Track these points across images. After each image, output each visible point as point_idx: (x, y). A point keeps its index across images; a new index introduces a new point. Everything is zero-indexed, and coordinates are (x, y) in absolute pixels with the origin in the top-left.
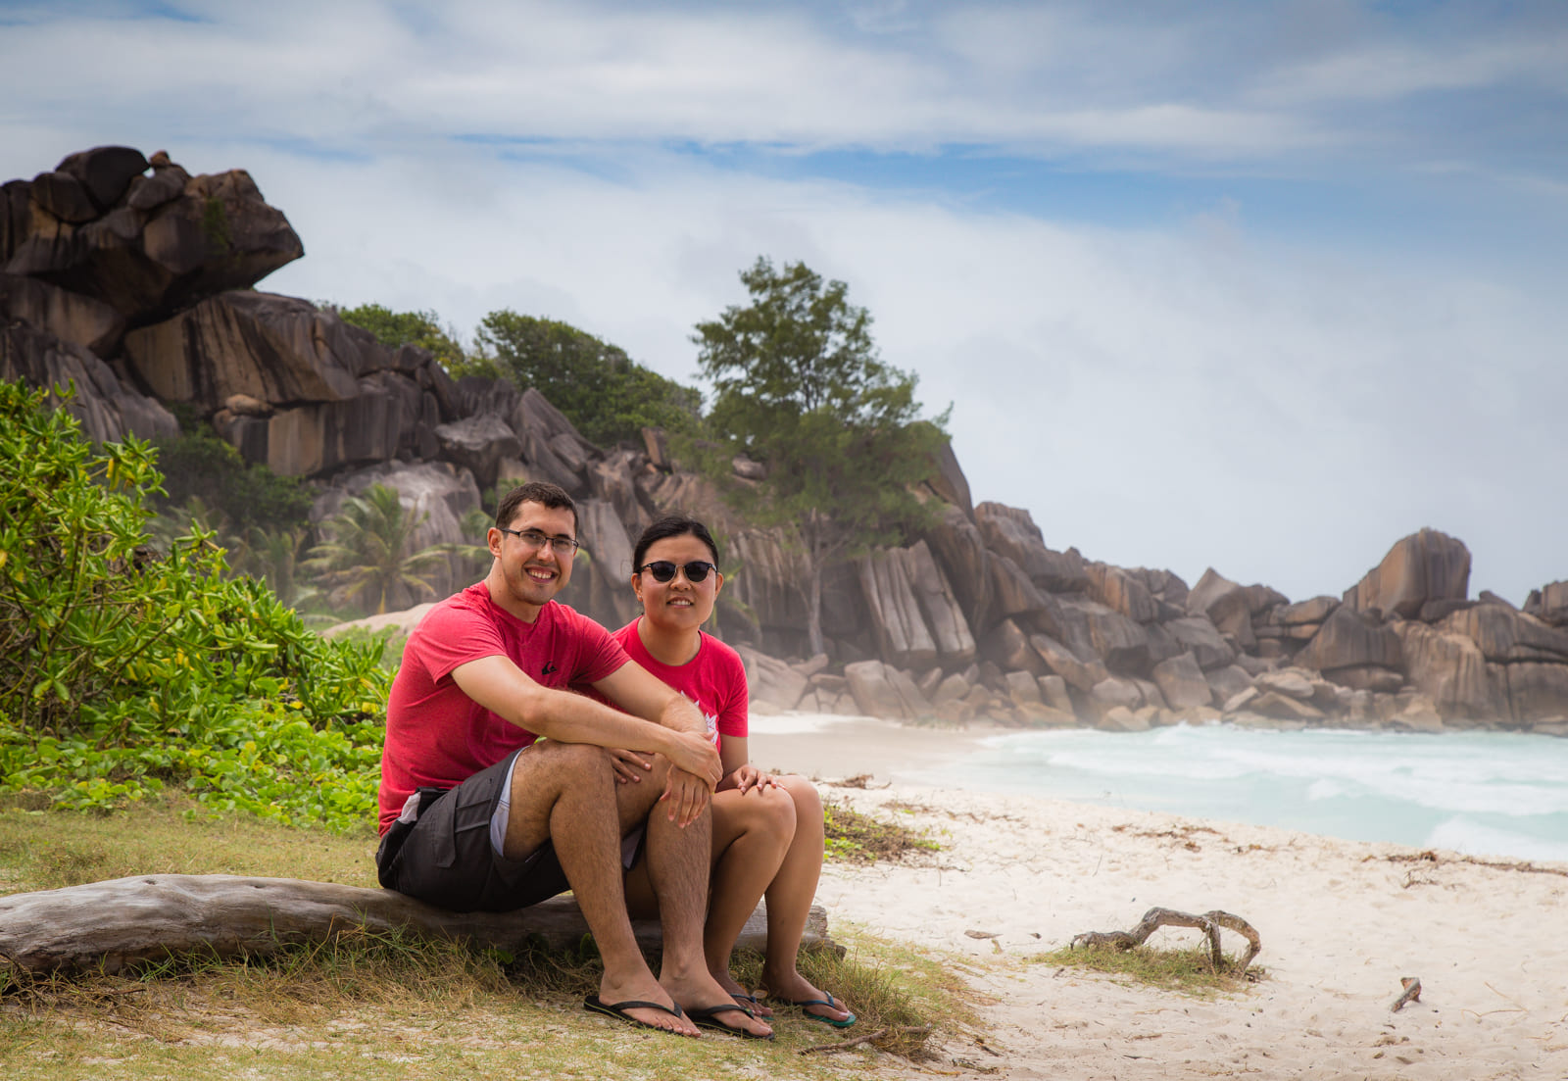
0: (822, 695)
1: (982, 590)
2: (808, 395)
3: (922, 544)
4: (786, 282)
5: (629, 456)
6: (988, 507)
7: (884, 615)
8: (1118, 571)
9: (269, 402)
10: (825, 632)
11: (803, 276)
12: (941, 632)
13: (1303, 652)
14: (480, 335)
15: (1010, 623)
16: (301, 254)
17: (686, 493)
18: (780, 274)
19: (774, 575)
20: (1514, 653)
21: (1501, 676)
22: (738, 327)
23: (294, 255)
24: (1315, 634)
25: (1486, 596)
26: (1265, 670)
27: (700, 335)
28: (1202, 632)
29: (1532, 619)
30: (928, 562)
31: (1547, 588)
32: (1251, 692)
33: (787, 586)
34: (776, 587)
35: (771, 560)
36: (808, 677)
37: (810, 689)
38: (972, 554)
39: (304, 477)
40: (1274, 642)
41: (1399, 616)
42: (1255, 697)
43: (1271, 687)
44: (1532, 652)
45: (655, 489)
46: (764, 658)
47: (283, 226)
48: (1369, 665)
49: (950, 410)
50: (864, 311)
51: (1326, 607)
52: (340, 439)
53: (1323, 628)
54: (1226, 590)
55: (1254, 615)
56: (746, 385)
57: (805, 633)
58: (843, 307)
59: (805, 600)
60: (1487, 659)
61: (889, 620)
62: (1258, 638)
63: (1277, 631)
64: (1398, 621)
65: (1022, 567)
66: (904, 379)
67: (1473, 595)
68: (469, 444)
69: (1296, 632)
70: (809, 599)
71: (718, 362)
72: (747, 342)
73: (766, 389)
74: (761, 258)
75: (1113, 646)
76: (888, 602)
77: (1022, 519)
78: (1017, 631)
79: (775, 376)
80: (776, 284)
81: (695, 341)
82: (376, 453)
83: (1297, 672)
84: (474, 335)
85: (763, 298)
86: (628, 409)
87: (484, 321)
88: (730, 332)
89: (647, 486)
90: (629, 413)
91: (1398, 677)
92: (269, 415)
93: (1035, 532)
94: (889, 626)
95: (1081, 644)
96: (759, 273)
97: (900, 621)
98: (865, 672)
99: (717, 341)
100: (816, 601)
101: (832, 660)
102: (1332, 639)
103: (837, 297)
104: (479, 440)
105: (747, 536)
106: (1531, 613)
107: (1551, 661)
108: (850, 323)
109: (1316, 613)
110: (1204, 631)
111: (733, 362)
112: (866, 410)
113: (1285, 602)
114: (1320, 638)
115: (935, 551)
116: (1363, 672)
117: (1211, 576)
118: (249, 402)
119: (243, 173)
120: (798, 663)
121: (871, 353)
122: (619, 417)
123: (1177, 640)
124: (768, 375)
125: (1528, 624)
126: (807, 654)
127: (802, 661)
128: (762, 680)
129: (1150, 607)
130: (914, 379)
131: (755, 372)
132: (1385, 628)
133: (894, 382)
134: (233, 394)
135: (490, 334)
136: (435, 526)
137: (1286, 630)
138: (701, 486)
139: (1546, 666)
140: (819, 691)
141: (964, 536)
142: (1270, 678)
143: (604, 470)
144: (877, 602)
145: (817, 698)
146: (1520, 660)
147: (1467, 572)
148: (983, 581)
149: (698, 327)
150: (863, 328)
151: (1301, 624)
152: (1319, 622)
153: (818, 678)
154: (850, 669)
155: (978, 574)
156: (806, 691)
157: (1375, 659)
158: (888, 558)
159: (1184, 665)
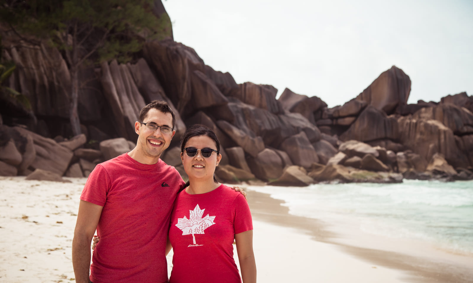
3: (143, 61)
7: (123, 107)
10: (80, 117)
13: (346, 133)
15: (204, 115)
20: (465, 129)
21: (461, 142)
24: (354, 122)
28: (299, 120)
30: (148, 73)
32: (342, 154)
33: (51, 84)
34: (43, 86)
35: (38, 66)
36: (73, 151)
37: (75, 160)
38: (181, 65)
43: (353, 152)
46: (38, 137)
48: (385, 139)
51: (360, 107)
53: (359, 119)
54: (299, 99)
55: (314, 113)
59: (67, 94)
60: (454, 134)
63: (329, 121)
69: (341, 122)
70: (70, 94)
75: (263, 128)
76: (125, 98)
78: (209, 119)
91: (400, 145)
94: (128, 114)
95: (246, 126)
98: (118, 146)
100: (77, 96)
101: (89, 138)
102: (365, 125)
105: (18, 48)
109: (354, 111)
110: (302, 120)
114: (357, 124)
115: (152, 65)
116: (383, 143)
120: (63, 141)
125: (467, 113)
126: (69, 135)
127: (66, 139)
128: (39, 154)
137: (334, 122)
140: (82, 161)
141: (175, 52)
142: (346, 146)
144: (117, 98)
145: (81, 167)
146: (469, 134)
148: (186, 84)
151: (344, 117)
152: (356, 116)
153: (81, 151)
154: (104, 144)
155: (184, 78)
156: (73, 162)
157: (389, 135)
158: (122, 71)
159: (301, 140)
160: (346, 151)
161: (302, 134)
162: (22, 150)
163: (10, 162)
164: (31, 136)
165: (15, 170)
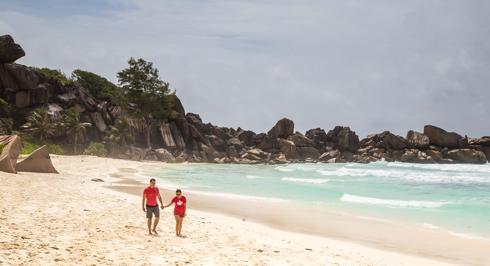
0: (150, 156)
1: (187, 132)
2: (145, 88)
3: (173, 122)
4: (138, 63)
5: (106, 103)
6: (189, 114)
8: (218, 128)
9: (16, 90)
10: (151, 142)
11: (141, 61)
12: (178, 142)
13: (258, 145)
14: (73, 75)
15: (193, 140)
16: (24, 55)
17: (119, 111)
18: (137, 61)
19: (139, 130)
20: (302, 144)
21: (299, 149)
22: (127, 73)
23: (22, 55)
24: (261, 141)
25: (297, 133)
26: (250, 149)
27: (118, 75)
28: (236, 141)
29: (306, 137)
30: (175, 126)
31: (309, 130)
32: (246, 154)
33: (142, 132)
34: (140, 132)
35: (139, 126)
36: (147, 153)
38: (184, 124)
39: (24, 107)
40: (253, 143)
41: (279, 137)
42: (247, 155)
43: (251, 153)
44: (306, 145)
45: (112, 110)
47: (19, 48)
48: (272, 148)
49: (175, 91)
50: (156, 69)
51: (263, 135)
52: (34, 98)
54: (243, 132)
55: (248, 137)
56: (130, 86)
57: (147, 142)
58: (151, 68)
59: (146, 135)
60: (297, 146)
61: (166, 139)
62: (249, 142)
63: (253, 140)
64: (279, 138)
65: (196, 127)
66: (166, 84)
67: (294, 132)
68: (65, 100)
69: (257, 141)
71: (124, 81)
72: (130, 77)
73: (134, 87)
74: (131, 58)
75: (217, 144)
76: (166, 135)
77: (197, 116)
78: (195, 141)
79: (136, 84)
80: (136, 63)
81: (118, 77)
82: (43, 102)
83: (257, 150)
84: (71, 75)
85: (133, 67)
86: (106, 92)
87: (73, 72)
88: (125, 74)
89: (110, 109)
90: (106, 93)
91: (278, 150)
92: (16, 92)
93: (200, 120)
94: (166, 141)
95: (210, 144)
96: (131, 61)
97: (168, 140)
98: (160, 151)
99: (123, 77)
100: (149, 135)
101: (153, 148)
102: (264, 142)
103: (150, 66)
104: (68, 99)
106: (306, 136)
107: (310, 146)
108: (153, 72)
109: (261, 137)
111: (127, 81)
112: (158, 92)
113: (255, 134)
115: (177, 124)
116: (271, 149)
117: (239, 129)
118: (11, 90)
119: (9, 36)
121: (158, 78)
122: (104, 94)
123: (231, 143)
124: (134, 84)
125: (305, 138)
126: (147, 147)
127: (145, 148)
128: (136, 153)
129: (225, 136)
130: (168, 84)
131: (132, 83)
132: (276, 139)
133: (163, 85)
134: (7, 88)
135: (75, 75)
136: (56, 119)
137: (255, 140)
138: (122, 109)
139: (309, 147)
142: (251, 151)
143: (99, 106)
144: (163, 135)
145: (149, 157)
146: (303, 146)
147: (293, 127)
148: (187, 130)
149: (118, 73)
150: (157, 73)
151: (258, 139)
152: (262, 139)
153: (149, 153)
154: (156, 150)
155: (186, 128)
156: (146, 156)
157: (273, 146)
158: (166, 126)
159: (232, 148)
160: (249, 153)
161: (233, 146)
162: (131, 152)
163: (127, 155)
164: (133, 148)
165: (129, 158)
